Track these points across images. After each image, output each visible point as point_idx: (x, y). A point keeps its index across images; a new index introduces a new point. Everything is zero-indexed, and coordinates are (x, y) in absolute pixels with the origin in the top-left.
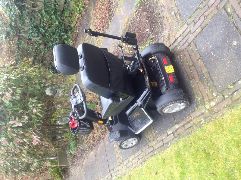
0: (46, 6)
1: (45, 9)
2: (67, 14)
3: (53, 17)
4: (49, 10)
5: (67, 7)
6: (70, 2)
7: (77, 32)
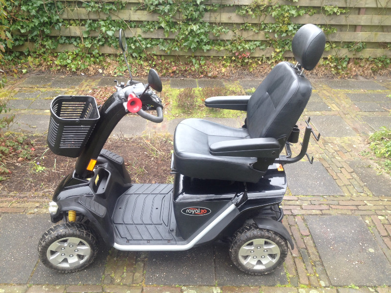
0: (49, 5)
1: (44, 5)
2: (49, 44)
3: (36, 22)
4: (45, 12)
5: (62, 41)
6: (72, 46)
7: (24, 71)
